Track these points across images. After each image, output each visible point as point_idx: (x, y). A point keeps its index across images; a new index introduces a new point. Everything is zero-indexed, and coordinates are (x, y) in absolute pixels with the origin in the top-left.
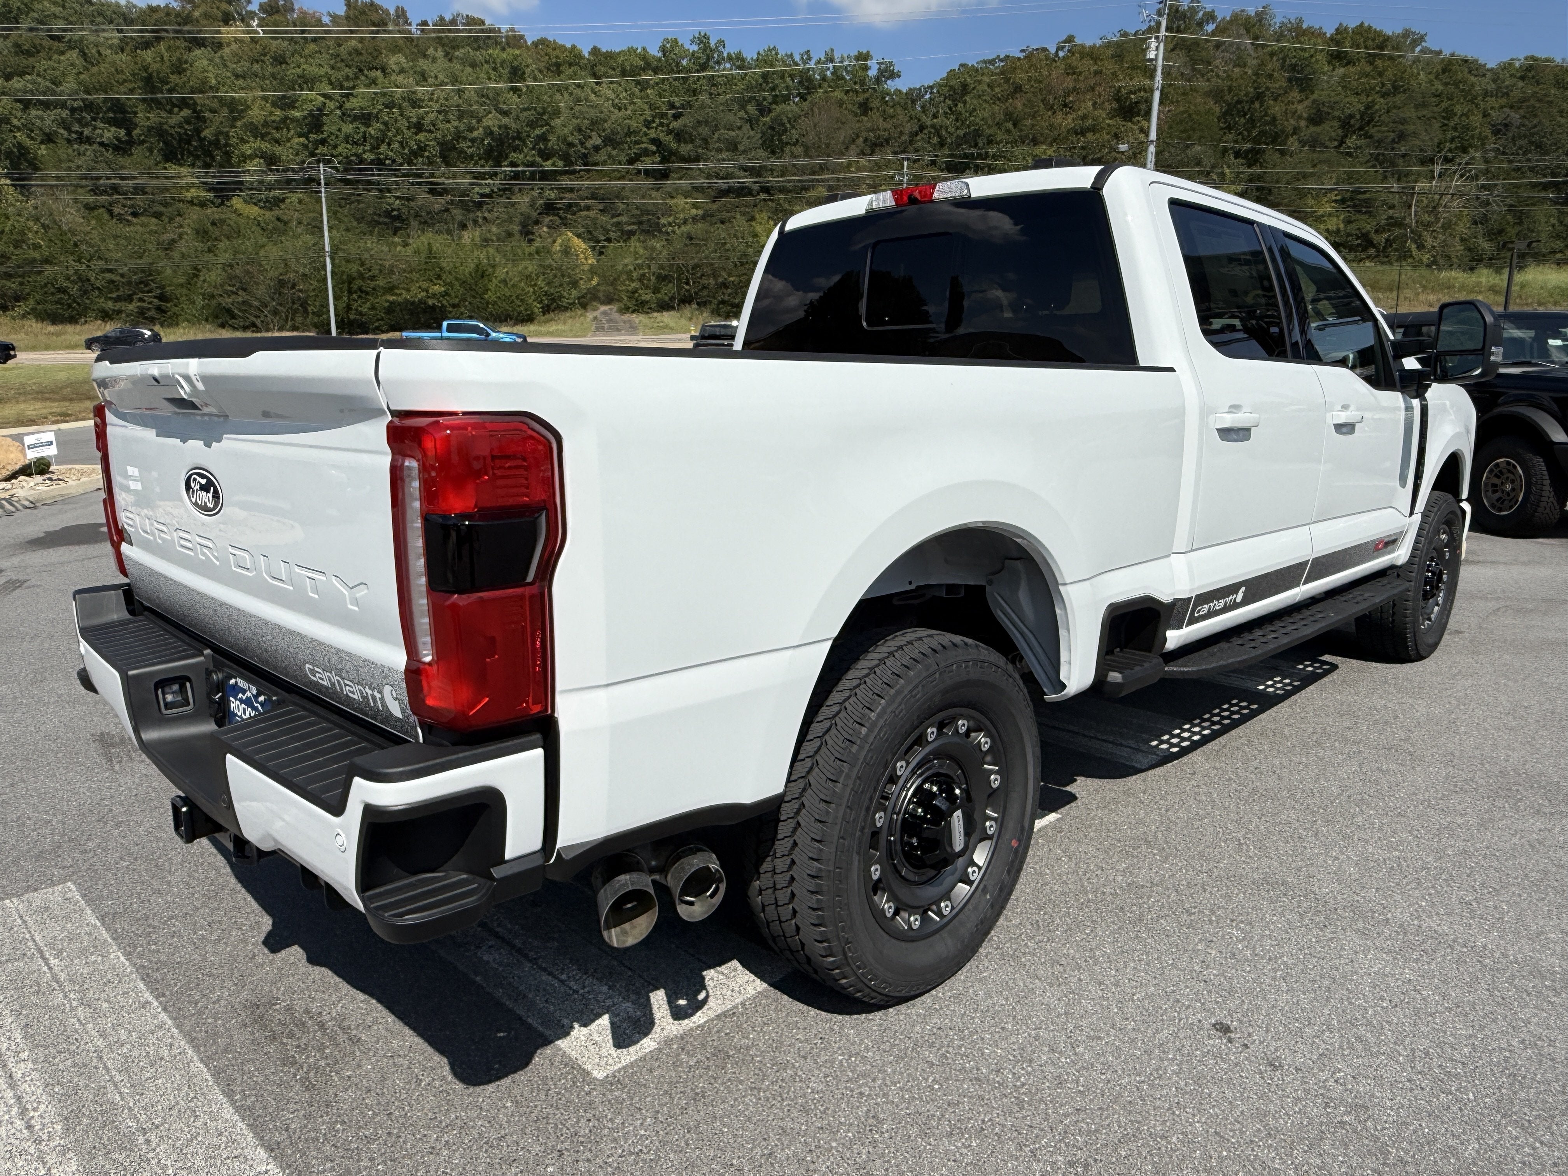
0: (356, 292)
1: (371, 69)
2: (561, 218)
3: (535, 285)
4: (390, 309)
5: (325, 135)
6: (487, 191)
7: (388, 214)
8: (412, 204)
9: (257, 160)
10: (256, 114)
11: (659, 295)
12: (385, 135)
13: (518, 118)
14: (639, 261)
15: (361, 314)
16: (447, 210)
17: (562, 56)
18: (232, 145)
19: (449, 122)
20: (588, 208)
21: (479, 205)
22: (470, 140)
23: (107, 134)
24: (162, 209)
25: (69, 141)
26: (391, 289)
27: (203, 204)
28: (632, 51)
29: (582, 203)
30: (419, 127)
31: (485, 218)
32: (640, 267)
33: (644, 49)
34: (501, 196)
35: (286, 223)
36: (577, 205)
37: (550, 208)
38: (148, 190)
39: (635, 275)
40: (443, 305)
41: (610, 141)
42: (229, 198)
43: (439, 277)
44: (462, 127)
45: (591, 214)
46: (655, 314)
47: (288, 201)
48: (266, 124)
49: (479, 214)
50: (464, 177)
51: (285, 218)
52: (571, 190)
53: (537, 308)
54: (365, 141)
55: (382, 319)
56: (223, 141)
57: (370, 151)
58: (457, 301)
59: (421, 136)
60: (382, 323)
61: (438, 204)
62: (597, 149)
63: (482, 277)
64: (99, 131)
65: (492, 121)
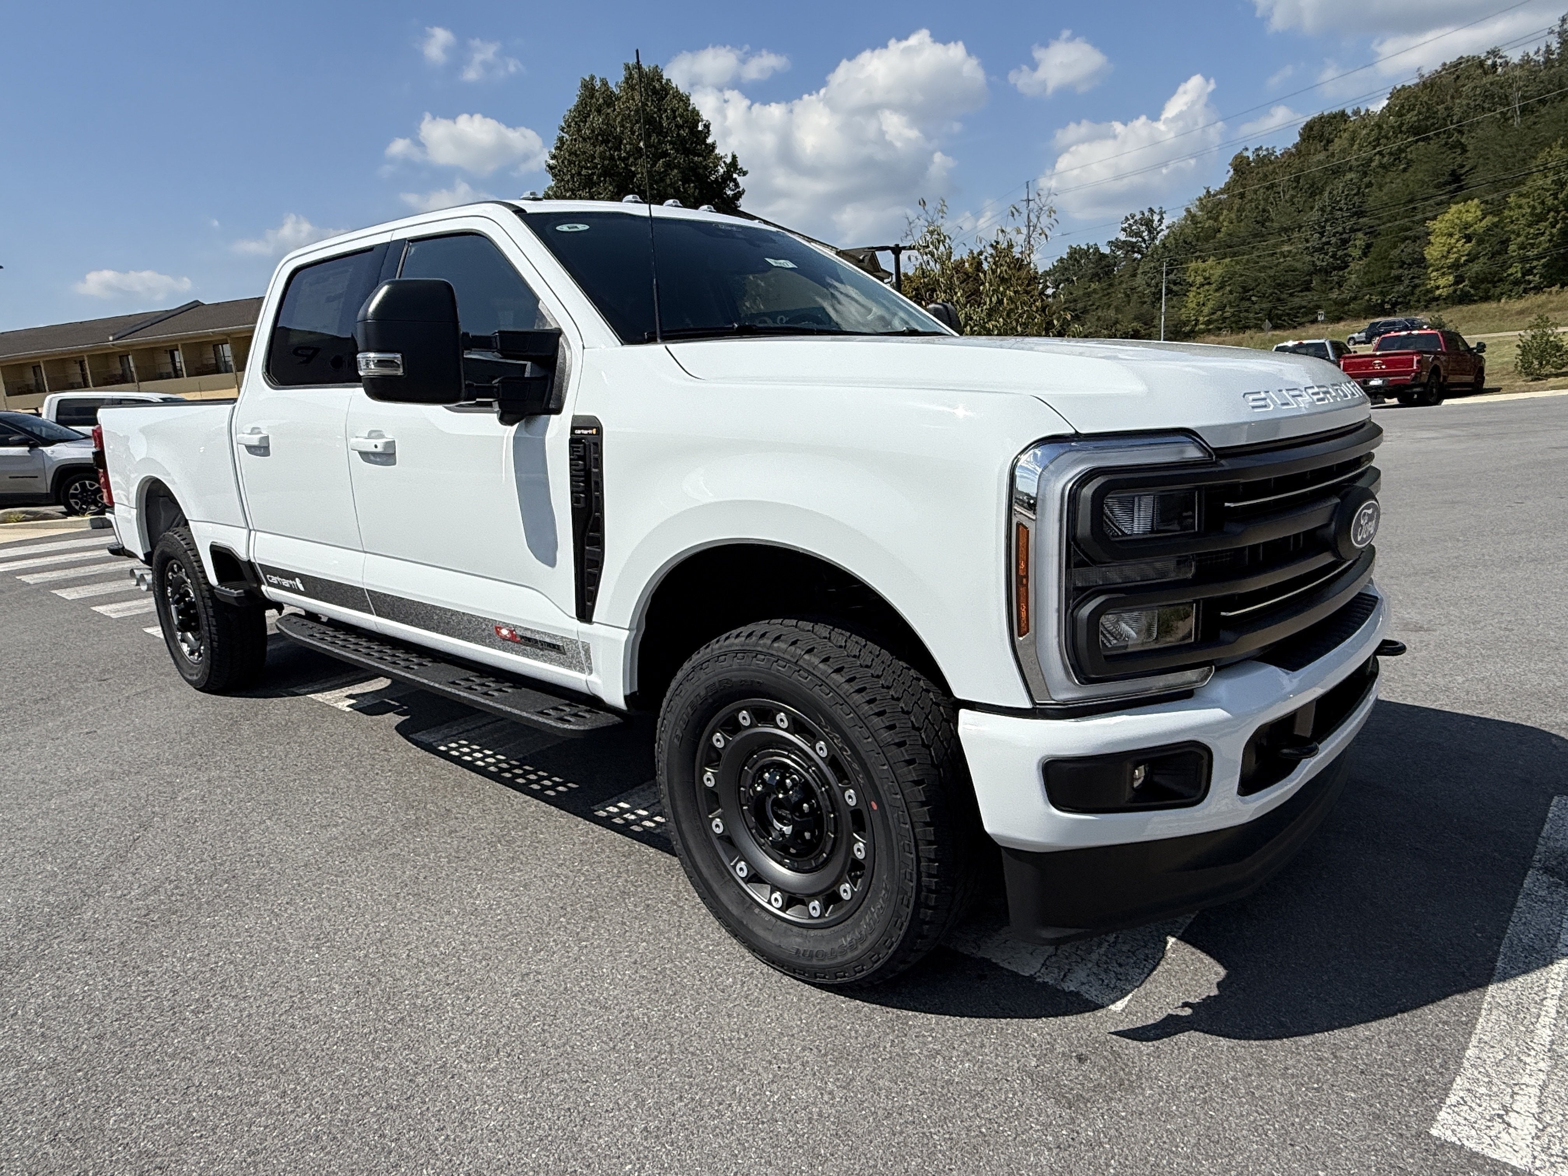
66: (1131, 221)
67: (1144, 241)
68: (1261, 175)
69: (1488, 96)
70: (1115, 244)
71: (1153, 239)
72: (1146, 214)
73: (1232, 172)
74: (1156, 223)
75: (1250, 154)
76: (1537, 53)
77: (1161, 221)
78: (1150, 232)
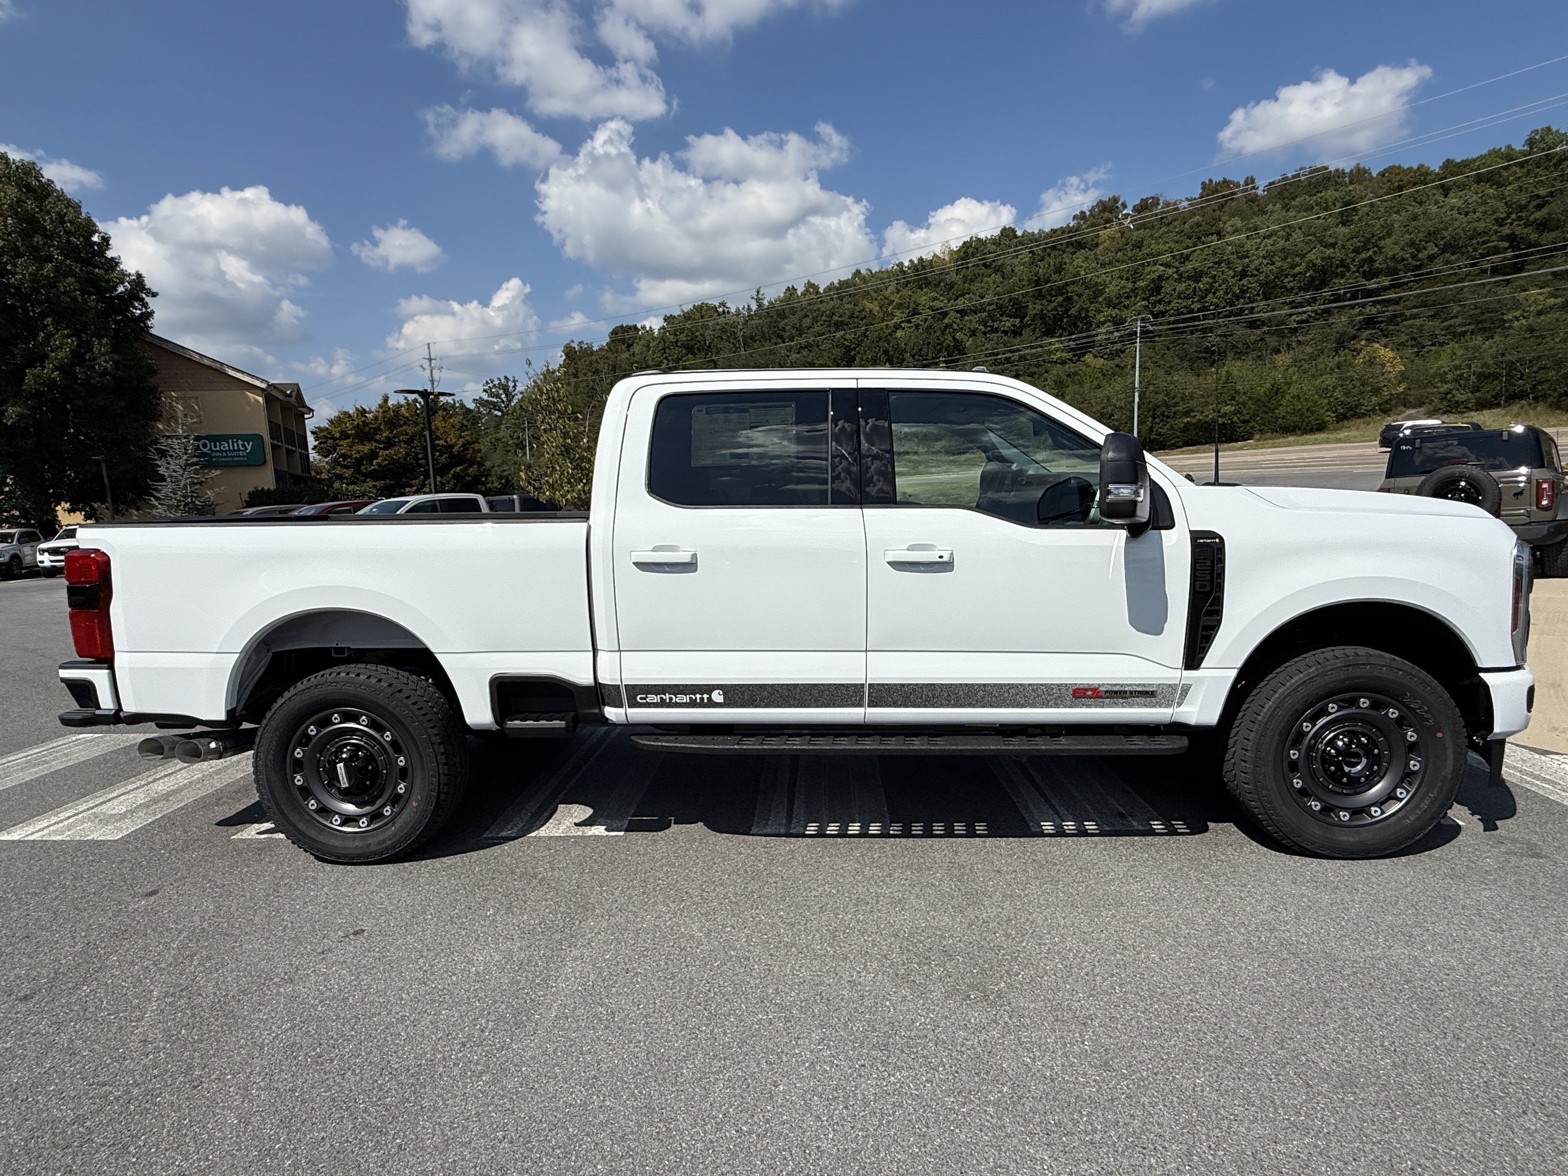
0: (1158, 417)
1: (1207, 236)
2: (1381, 330)
3: (1331, 396)
4: (1186, 429)
5: (1162, 295)
6: (1304, 317)
7: (1207, 350)
8: (1230, 339)
9: (1109, 324)
10: (1111, 290)
11: (1478, 394)
12: (1212, 287)
13: (1343, 246)
14: (1457, 362)
15: (1160, 434)
16: (1262, 339)
17: (1405, 179)
18: (1090, 317)
19: (1273, 264)
20: (1415, 317)
21: (1294, 331)
22: (1292, 276)
23: (1008, 324)
24: (1036, 369)
25: (985, 333)
26: (1187, 413)
27: (1063, 363)
28: (1495, 153)
29: (1408, 313)
30: (1243, 274)
31: (1299, 342)
32: (1456, 368)
33: (1509, 147)
34: (1318, 319)
35: (1122, 368)
36: (1402, 315)
37: (1370, 322)
38: (1028, 357)
39: (1450, 376)
40: (1232, 423)
41: (1452, 247)
42: (1083, 355)
43: (1233, 398)
44: (1286, 266)
45: (1418, 322)
46: (1472, 414)
47: (1128, 351)
48: (1119, 297)
49: (1293, 339)
50: (1281, 309)
51: (1122, 365)
52: (1396, 302)
53: (1330, 417)
54: (1195, 294)
55: (1178, 437)
56: (1083, 315)
57: (1198, 301)
58: (1247, 417)
59: (1244, 282)
60: (1177, 440)
61: (1254, 335)
62: (1431, 258)
63: (1277, 394)
64: (1003, 323)
65: (1315, 255)
66: (491, 385)
67: (503, 401)
68: (587, 362)
69: (723, 330)
70: (480, 402)
71: (510, 401)
72: (503, 380)
73: (564, 357)
74: (511, 389)
75: (575, 345)
76: (743, 308)
77: (515, 386)
78: (507, 395)
